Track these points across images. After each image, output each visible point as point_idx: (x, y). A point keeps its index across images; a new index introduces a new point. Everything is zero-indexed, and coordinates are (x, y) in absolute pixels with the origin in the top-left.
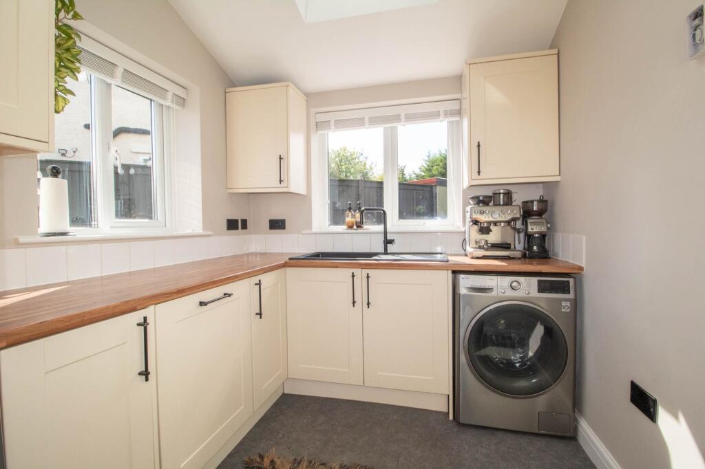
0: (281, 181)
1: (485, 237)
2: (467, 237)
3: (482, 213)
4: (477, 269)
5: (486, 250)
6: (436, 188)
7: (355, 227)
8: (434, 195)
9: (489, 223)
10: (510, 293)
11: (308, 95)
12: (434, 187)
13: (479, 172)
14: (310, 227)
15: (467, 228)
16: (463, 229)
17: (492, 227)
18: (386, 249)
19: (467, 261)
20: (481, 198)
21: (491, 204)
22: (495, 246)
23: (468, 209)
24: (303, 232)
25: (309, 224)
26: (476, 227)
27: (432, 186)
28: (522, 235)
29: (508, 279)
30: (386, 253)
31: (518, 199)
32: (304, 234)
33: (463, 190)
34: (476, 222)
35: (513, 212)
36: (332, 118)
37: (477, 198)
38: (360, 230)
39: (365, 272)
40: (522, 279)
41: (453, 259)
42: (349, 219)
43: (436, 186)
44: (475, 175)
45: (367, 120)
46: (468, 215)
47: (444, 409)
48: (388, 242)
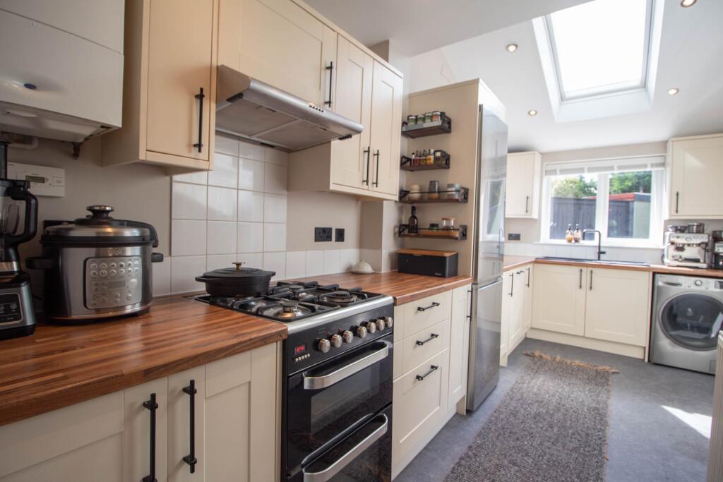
0: (527, 211)
1: (680, 253)
2: (665, 253)
3: (678, 237)
4: (672, 272)
5: (680, 262)
6: (633, 205)
7: (573, 241)
8: (631, 211)
9: (684, 245)
10: (694, 288)
11: (542, 154)
12: (631, 203)
13: (677, 211)
14: (539, 239)
15: (665, 247)
16: (662, 247)
17: (686, 247)
18: (599, 257)
19: (665, 267)
20: (679, 228)
21: (686, 231)
22: (687, 260)
23: (667, 234)
24: (535, 243)
25: (538, 238)
26: (673, 247)
27: (628, 202)
28: (710, 253)
29: (694, 279)
30: (599, 259)
31: (709, 229)
32: (534, 244)
33: (665, 221)
34: (673, 243)
35: (704, 238)
36: (558, 168)
37: (676, 227)
38: (577, 244)
39: (590, 269)
40: (704, 280)
41: (652, 266)
42: (569, 236)
43: (633, 201)
44: (674, 213)
45: (586, 169)
46: (667, 239)
47: (641, 357)
48: (600, 253)
